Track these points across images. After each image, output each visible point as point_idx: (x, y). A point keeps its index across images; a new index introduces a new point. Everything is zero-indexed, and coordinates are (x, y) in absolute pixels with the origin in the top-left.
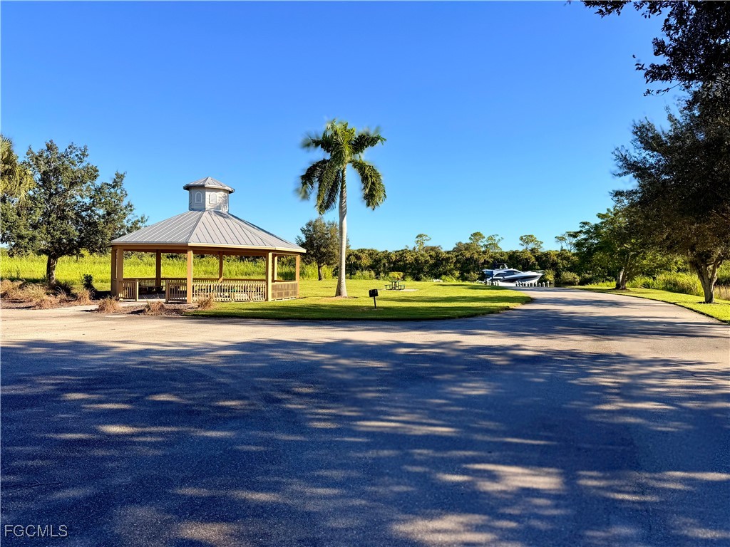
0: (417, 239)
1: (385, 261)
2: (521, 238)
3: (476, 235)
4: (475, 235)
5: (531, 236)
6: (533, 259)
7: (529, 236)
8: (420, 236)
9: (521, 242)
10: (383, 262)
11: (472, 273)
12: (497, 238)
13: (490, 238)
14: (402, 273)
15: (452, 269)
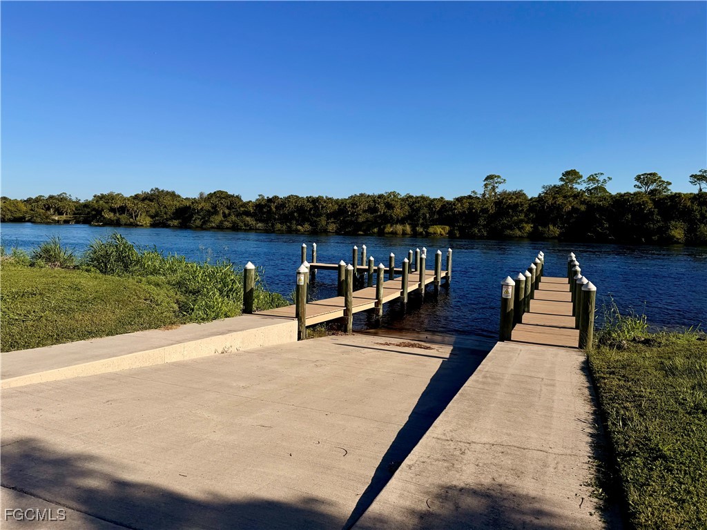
0: (485, 182)
1: (425, 210)
2: (638, 178)
3: (571, 175)
4: (567, 173)
5: (654, 174)
6: (650, 205)
7: (650, 174)
8: (489, 178)
9: (638, 183)
10: (422, 212)
11: (551, 227)
12: (601, 178)
13: (592, 179)
14: (447, 228)
15: (522, 221)
